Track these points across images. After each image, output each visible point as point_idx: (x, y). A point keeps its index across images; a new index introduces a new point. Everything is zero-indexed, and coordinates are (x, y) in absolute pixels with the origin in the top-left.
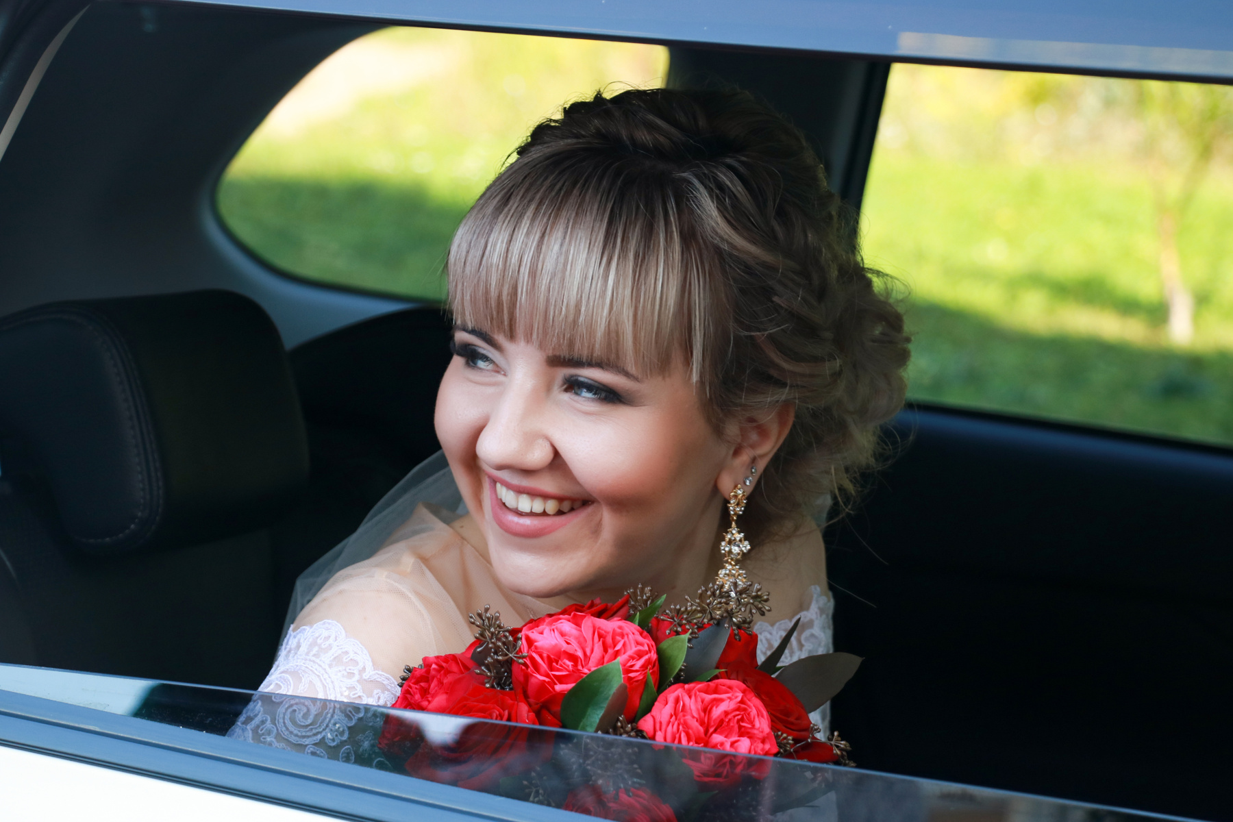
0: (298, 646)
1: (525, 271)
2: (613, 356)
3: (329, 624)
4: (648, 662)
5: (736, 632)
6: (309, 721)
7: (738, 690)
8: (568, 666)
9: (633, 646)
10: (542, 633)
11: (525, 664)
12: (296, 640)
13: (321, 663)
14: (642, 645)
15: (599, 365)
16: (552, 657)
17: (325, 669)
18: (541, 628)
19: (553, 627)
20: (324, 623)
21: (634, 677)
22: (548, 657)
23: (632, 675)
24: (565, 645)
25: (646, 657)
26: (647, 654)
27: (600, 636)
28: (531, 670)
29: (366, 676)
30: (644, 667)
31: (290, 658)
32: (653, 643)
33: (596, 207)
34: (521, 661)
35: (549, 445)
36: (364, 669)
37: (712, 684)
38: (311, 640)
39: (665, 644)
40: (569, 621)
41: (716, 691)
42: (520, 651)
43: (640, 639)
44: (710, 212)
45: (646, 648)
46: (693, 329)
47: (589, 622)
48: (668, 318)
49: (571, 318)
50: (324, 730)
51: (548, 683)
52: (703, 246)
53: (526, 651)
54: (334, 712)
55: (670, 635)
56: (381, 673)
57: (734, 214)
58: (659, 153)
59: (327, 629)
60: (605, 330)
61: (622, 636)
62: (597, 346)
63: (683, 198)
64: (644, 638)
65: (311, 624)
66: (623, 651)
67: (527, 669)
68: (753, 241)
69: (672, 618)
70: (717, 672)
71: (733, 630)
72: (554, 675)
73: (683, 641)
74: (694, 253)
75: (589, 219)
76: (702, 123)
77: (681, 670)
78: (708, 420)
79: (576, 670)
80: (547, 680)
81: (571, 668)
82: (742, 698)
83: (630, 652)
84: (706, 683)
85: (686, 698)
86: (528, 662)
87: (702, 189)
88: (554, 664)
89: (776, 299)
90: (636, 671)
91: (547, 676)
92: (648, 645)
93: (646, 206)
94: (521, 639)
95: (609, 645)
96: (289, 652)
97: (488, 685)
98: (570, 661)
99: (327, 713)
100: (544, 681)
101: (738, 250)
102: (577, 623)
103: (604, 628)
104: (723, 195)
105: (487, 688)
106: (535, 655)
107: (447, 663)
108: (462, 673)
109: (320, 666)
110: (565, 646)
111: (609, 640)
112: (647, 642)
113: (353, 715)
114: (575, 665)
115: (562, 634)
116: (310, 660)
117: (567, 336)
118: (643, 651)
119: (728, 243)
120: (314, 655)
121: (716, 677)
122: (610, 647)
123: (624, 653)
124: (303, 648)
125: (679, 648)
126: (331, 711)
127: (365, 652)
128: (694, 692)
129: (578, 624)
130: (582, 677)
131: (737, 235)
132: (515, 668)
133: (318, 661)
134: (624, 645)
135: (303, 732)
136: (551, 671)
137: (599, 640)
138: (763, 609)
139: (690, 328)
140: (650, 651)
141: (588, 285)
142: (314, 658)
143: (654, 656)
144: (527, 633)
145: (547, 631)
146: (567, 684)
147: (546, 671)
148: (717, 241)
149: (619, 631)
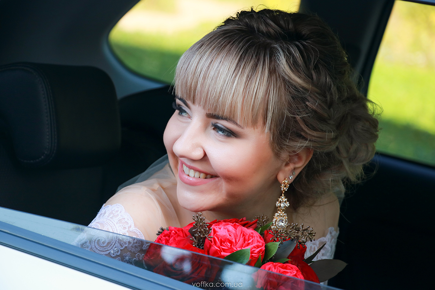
0: (105, 213)
1: (202, 75)
2: (232, 116)
3: (119, 205)
4: (261, 250)
5: (298, 245)
6: (105, 245)
7: (295, 270)
8: (228, 246)
9: (256, 242)
10: (220, 229)
11: (211, 241)
12: (105, 210)
13: (113, 221)
14: (260, 242)
15: (226, 119)
16: (222, 240)
17: (114, 224)
18: (220, 226)
19: (225, 227)
20: (117, 205)
21: (254, 256)
22: (221, 239)
23: (253, 254)
24: (228, 235)
25: (261, 248)
26: (261, 247)
27: (243, 235)
28: (213, 244)
29: (131, 229)
30: (259, 252)
31: (101, 217)
32: (264, 243)
33: (235, 53)
34: (210, 239)
35: (203, 150)
36: (131, 226)
37: (285, 265)
38: (110, 211)
39: (269, 244)
40: (232, 226)
41: (286, 268)
42: (210, 234)
43: (259, 240)
44: (283, 63)
45: (261, 244)
46: (268, 110)
47: (240, 228)
48: (258, 104)
49: (217, 98)
50: (110, 249)
51: (219, 251)
52: (278, 77)
53: (212, 235)
54: (116, 243)
55: (271, 241)
56: (137, 229)
57: (294, 65)
58: (268, 35)
59: (118, 208)
60: (230, 105)
61: (252, 237)
62: (226, 111)
63: (273, 55)
64: (261, 240)
65: (111, 205)
66: (251, 243)
67: (211, 243)
68: (299, 77)
69: (274, 234)
70: (288, 260)
71: (297, 244)
72: (222, 248)
73: (277, 245)
74: (273, 78)
75: (231, 58)
76: (291, 26)
77: (273, 256)
78: (273, 150)
79: (231, 248)
80: (219, 249)
81: (229, 247)
82: (296, 274)
83: (254, 245)
84: (282, 264)
85: (273, 269)
86: (212, 240)
87: (281, 53)
88: (223, 243)
89: (307, 103)
90: (255, 253)
91: (219, 247)
92: (262, 243)
93: (256, 56)
94: (211, 229)
95: (246, 241)
96: (101, 215)
97: (194, 245)
98: (229, 243)
99: (113, 243)
100: (217, 249)
101: (292, 80)
102: (235, 227)
103: (246, 232)
104: (290, 56)
105: (194, 246)
106: (215, 237)
107: (179, 232)
108: (184, 237)
109: (112, 222)
110: (228, 237)
111: (247, 238)
112: (262, 241)
113: (123, 245)
114: (231, 246)
115: (228, 231)
116: (109, 220)
117: (214, 105)
118: (260, 246)
119: (288, 76)
120: (111, 218)
121: (287, 262)
122: (247, 240)
123: (252, 245)
124: (107, 214)
125: (275, 247)
126: (114, 242)
127: (132, 219)
128: (277, 266)
129: (236, 229)
130: (234, 252)
131: (293, 74)
132: (206, 241)
133: (112, 220)
134: (252, 241)
135: (101, 249)
136: (221, 246)
137: (243, 237)
138: (312, 239)
139: (267, 109)
140: (262, 246)
141: (225, 85)
142: (110, 219)
143: (263, 248)
144: (214, 227)
145: (222, 228)
146: (226, 252)
147: (219, 245)
148: (283, 74)
149: (252, 235)
